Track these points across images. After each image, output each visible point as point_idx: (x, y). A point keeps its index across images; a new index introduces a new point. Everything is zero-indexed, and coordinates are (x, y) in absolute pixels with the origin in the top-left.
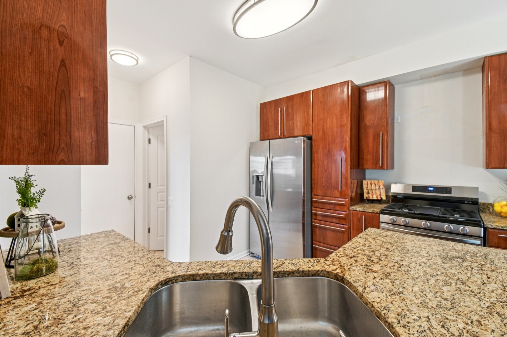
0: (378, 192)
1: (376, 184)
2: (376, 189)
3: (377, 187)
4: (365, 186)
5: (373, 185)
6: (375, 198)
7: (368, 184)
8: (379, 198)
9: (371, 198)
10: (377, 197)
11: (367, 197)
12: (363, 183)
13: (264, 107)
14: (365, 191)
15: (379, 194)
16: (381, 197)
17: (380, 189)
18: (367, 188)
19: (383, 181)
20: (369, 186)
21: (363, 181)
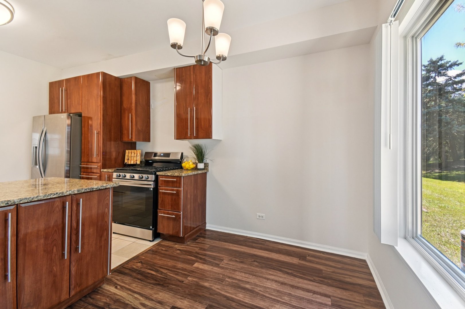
0: (135, 159)
1: (135, 153)
2: (134, 157)
3: (135, 155)
4: (126, 154)
5: (133, 154)
6: (132, 163)
7: (129, 153)
8: (135, 163)
9: (129, 163)
10: (134, 162)
11: (126, 162)
12: (126, 152)
13: (52, 85)
14: (126, 158)
15: (136, 160)
16: (136, 163)
17: (137, 156)
18: (128, 155)
19: (140, 151)
20: (130, 154)
21: (126, 150)
